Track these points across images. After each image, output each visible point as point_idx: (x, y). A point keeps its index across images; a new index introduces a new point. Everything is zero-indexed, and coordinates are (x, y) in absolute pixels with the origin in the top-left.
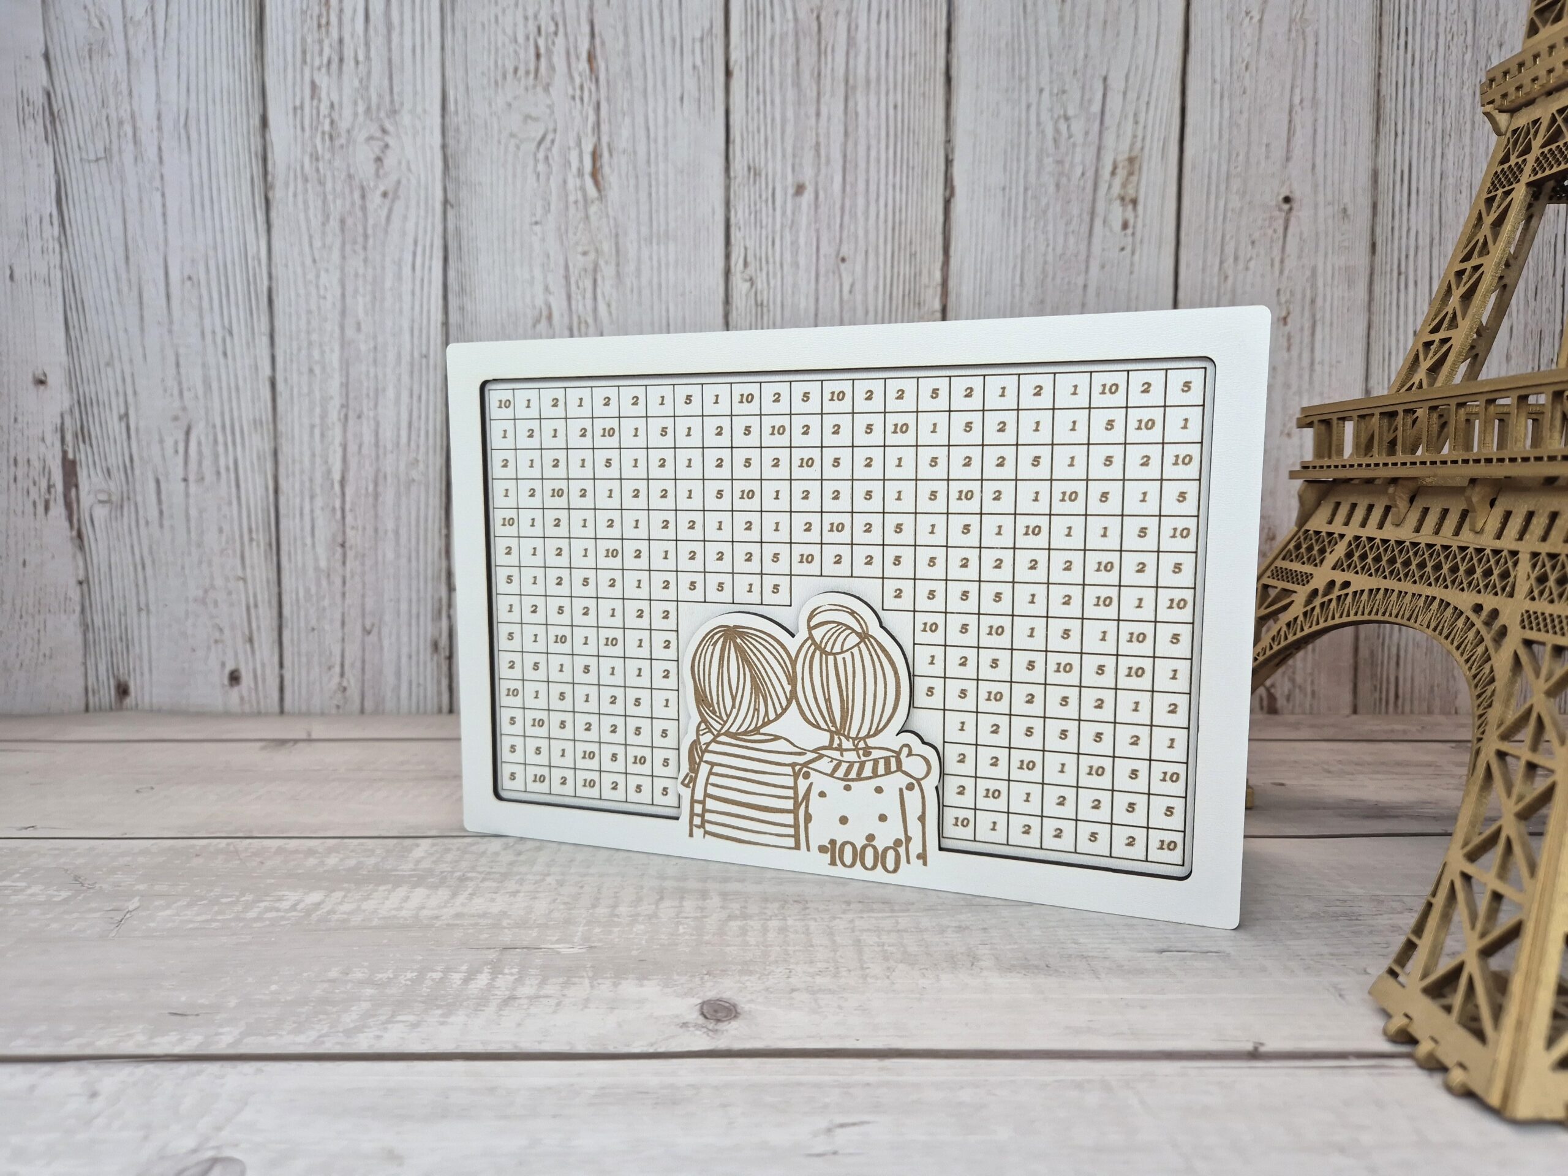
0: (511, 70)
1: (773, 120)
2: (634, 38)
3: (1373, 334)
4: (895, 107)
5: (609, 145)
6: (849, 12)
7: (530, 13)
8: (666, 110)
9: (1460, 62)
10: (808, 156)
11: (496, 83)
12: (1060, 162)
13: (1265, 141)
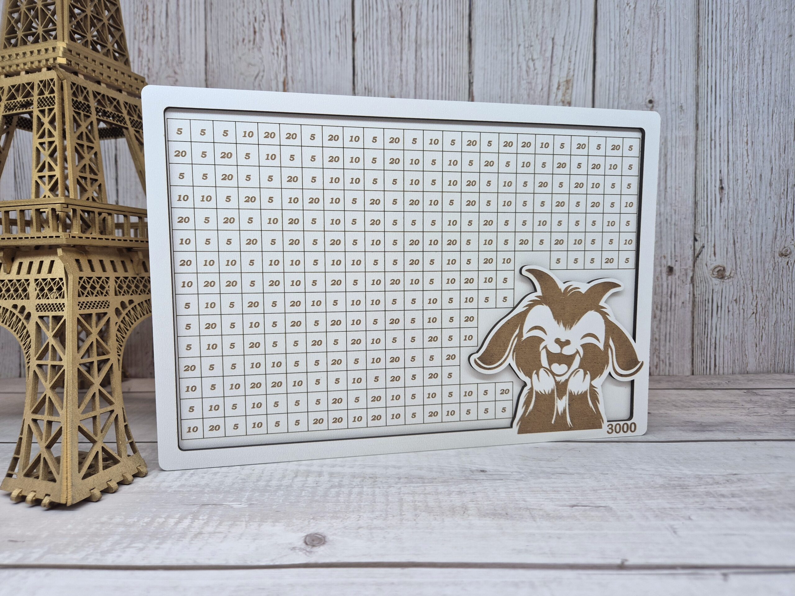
0: (241, 40)
1: (378, 63)
2: (305, 22)
3: (698, 172)
4: (442, 55)
5: (292, 78)
6: (417, 6)
7: (251, 11)
8: (321, 59)
9: (741, 29)
10: (397, 81)
11: (233, 47)
12: (530, 83)
13: (638, 71)
